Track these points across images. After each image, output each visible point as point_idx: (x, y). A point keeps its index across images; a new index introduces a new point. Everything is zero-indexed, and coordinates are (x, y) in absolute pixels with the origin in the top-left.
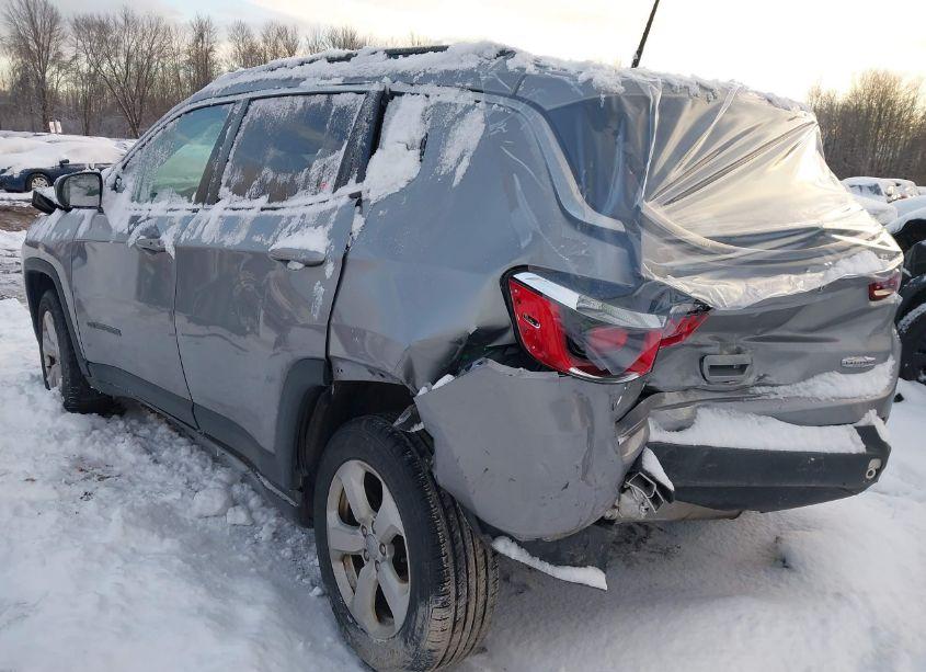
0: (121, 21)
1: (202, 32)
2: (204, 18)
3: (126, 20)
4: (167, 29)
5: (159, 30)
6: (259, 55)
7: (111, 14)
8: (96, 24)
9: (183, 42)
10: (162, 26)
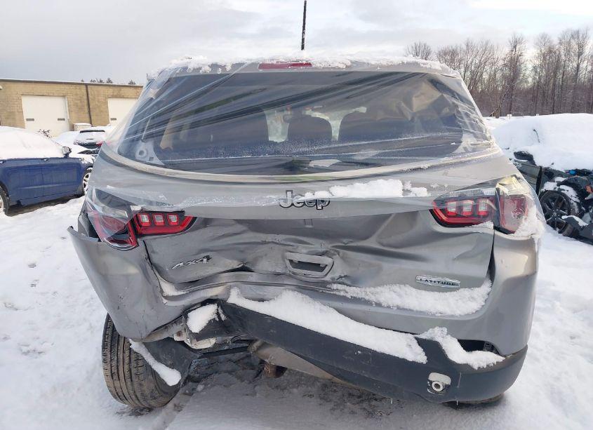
0: (465, 48)
1: (515, 44)
2: (518, 36)
3: (467, 46)
4: (492, 47)
5: (487, 49)
6: (555, 53)
7: (459, 45)
8: (450, 51)
9: (503, 53)
10: (489, 45)
